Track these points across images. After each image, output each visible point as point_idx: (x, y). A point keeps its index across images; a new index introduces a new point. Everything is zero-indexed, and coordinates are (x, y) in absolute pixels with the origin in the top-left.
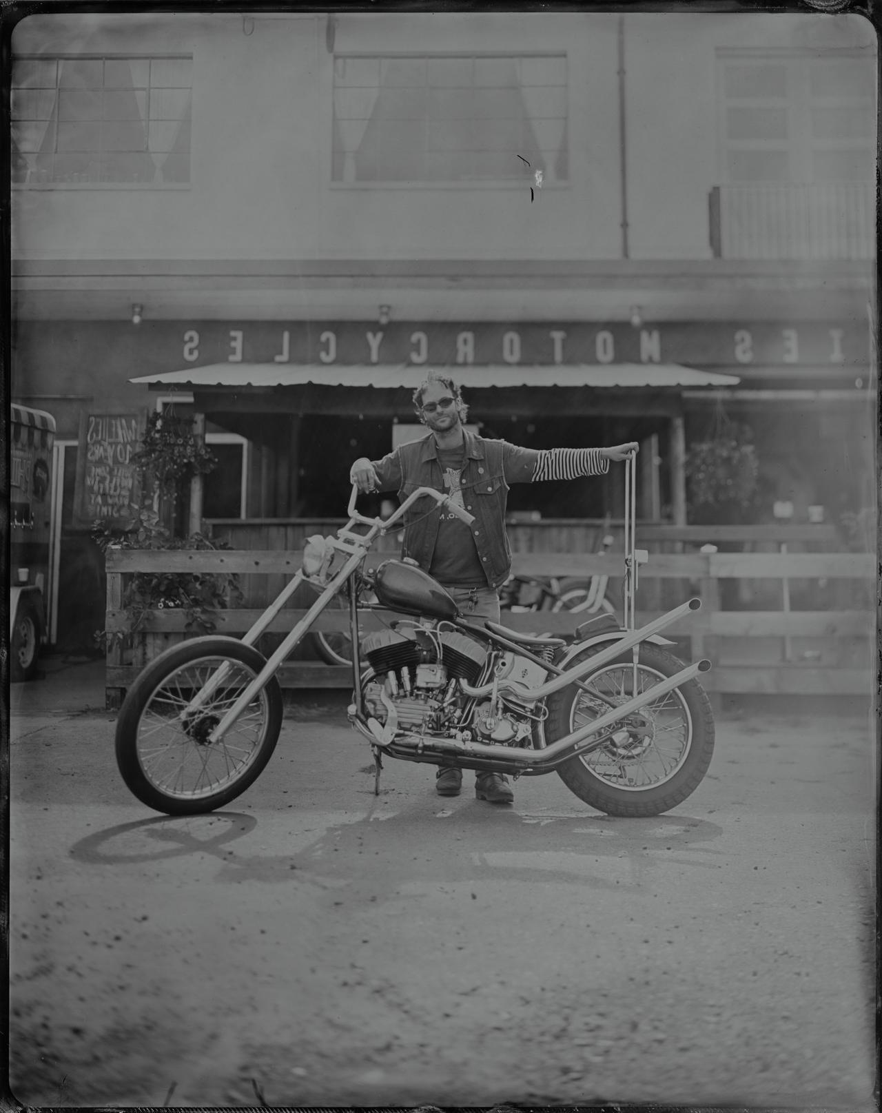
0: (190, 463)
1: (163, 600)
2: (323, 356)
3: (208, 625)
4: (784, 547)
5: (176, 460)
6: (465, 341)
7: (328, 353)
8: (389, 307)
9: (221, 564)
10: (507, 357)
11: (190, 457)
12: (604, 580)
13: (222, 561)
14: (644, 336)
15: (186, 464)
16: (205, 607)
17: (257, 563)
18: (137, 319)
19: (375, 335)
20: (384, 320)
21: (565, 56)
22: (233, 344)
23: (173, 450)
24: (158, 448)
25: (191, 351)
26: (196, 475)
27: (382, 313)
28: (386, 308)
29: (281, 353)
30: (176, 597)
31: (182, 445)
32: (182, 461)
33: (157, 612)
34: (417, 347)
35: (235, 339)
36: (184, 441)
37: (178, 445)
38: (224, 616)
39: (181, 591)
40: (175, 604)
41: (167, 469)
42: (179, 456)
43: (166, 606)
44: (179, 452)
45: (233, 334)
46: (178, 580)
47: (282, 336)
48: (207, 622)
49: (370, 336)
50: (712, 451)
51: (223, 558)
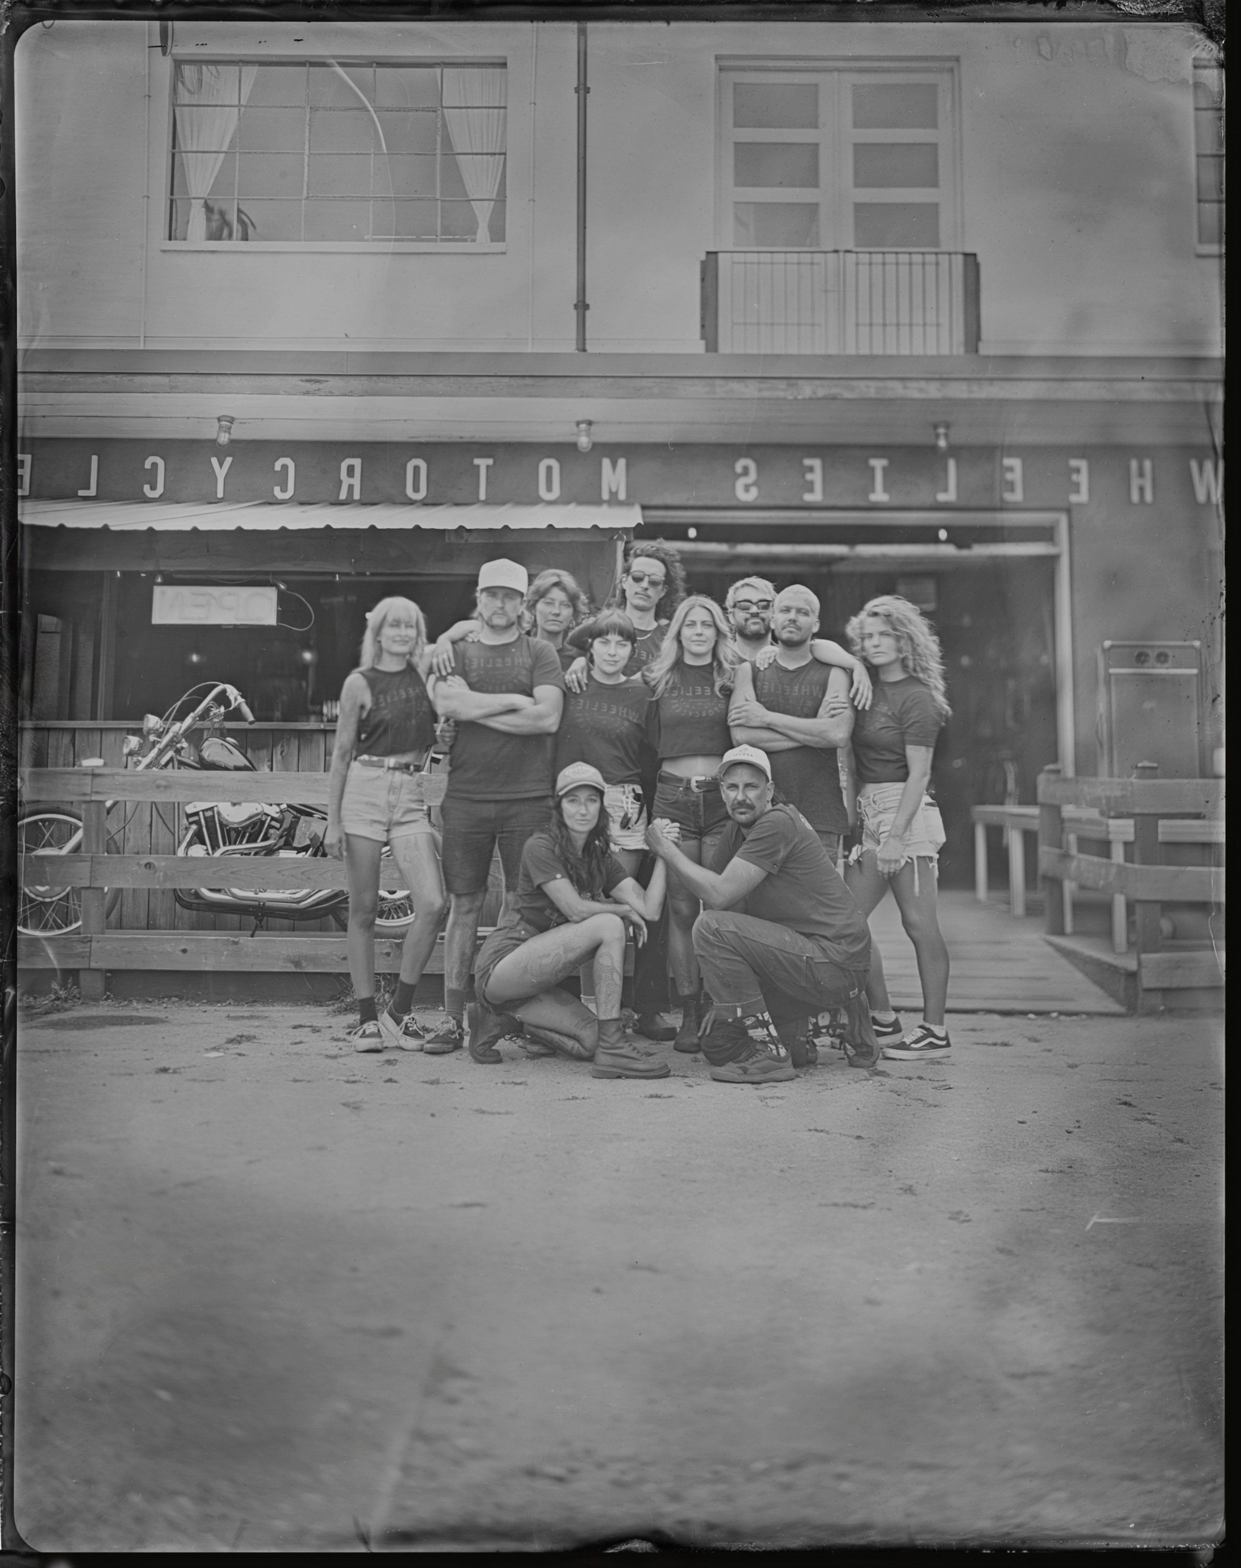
2: (147, 489)
6: (351, 471)
7: (154, 485)
8: (232, 420)
14: (605, 465)
19: (222, 460)
20: (224, 439)
21: (504, 65)
27: (222, 429)
28: (227, 421)
29: (88, 487)
34: (283, 479)
47: (89, 461)
49: (214, 461)
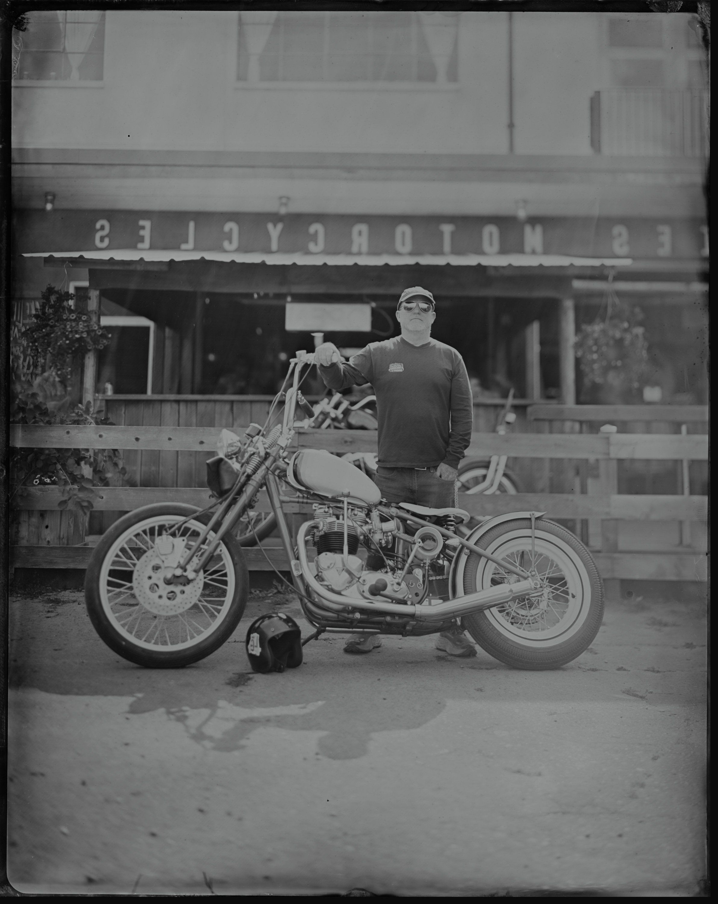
0: (81, 338)
1: (39, 476)
2: (226, 244)
3: (85, 504)
4: (684, 428)
5: (68, 335)
6: (360, 233)
7: (231, 242)
8: (288, 198)
9: (100, 439)
10: (399, 247)
11: (82, 332)
12: (503, 460)
13: (101, 436)
14: (528, 229)
15: (77, 339)
16: (83, 484)
17: (137, 439)
18: (49, 207)
19: (275, 226)
20: (283, 211)
22: (142, 233)
23: (66, 326)
24: (50, 323)
25: (102, 239)
26: (90, 350)
27: (282, 204)
28: (285, 200)
29: (186, 242)
30: (53, 473)
31: (75, 320)
32: (73, 336)
33: (32, 489)
34: (314, 238)
35: (143, 228)
36: (77, 317)
37: (71, 320)
38: (102, 493)
39: (59, 466)
40: (51, 480)
41: (59, 344)
42: (71, 332)
43: (42, 483)
44: (71, 327)
45: (142, 223)
46: (57, 455)
47: (188, 226)
48: (84, 501)
49: (270, 226)
50: (604, 332)
51: (102, 433)
